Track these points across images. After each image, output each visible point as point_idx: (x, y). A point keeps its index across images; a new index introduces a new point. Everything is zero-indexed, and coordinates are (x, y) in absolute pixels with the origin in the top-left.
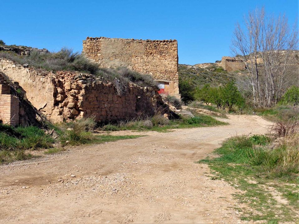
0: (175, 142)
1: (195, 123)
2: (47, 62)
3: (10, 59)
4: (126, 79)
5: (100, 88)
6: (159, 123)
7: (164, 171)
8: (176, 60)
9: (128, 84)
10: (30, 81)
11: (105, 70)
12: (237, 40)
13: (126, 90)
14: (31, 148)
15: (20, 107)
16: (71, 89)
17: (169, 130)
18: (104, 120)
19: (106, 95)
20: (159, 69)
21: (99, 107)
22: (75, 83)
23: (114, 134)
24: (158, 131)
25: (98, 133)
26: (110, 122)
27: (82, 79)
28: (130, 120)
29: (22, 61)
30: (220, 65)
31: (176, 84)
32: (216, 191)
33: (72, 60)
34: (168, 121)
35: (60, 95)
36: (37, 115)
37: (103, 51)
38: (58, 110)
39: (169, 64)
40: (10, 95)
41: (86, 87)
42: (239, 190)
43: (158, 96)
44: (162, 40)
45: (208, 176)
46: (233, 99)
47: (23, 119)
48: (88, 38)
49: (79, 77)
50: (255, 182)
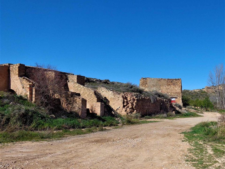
0: (174, 124)
1: (187, 116)
2: (121, 88)
3: (105, 87)
4: (156, 96)
5: (143, 100)
6: (171, 116)
7: (162, 137)
8: (181, 87)
9: (157, 98)
10: (113, 97)
11: (146, 92)
12: (210, 79)
13: (155, 101)
14: (108, 126)
15: (105, 108)
16: (130, 100)
17: (175, 119)
18: (145, 114)
19: (147, 103)
20: (173, 91)
21: (143, 108)
22: (132, 98)
23: (149, 120)
24: (169, 119)
25: (142, 119)
26: (148, 115)
27: (136, 96)
28: (157, 114)
29: (110, 88)
30: (204, 90)
31: (181, 98)
32: (181, 147)
33: (132, 87)
34: (175, 115)
35: (125, 103)
36: (112, 111)
37: (148, 84)
38: (125, 109)
39: (177, 89)
40: (100, 103)
41: (137, 99)
42: (192, 147)
43: (170, 103)
44: (175, 79)
45: (181, 140)
46: (208, 105)
47: (106, 113)
48: (142, 78)
49: (134, 95)
50: (202, 143)
